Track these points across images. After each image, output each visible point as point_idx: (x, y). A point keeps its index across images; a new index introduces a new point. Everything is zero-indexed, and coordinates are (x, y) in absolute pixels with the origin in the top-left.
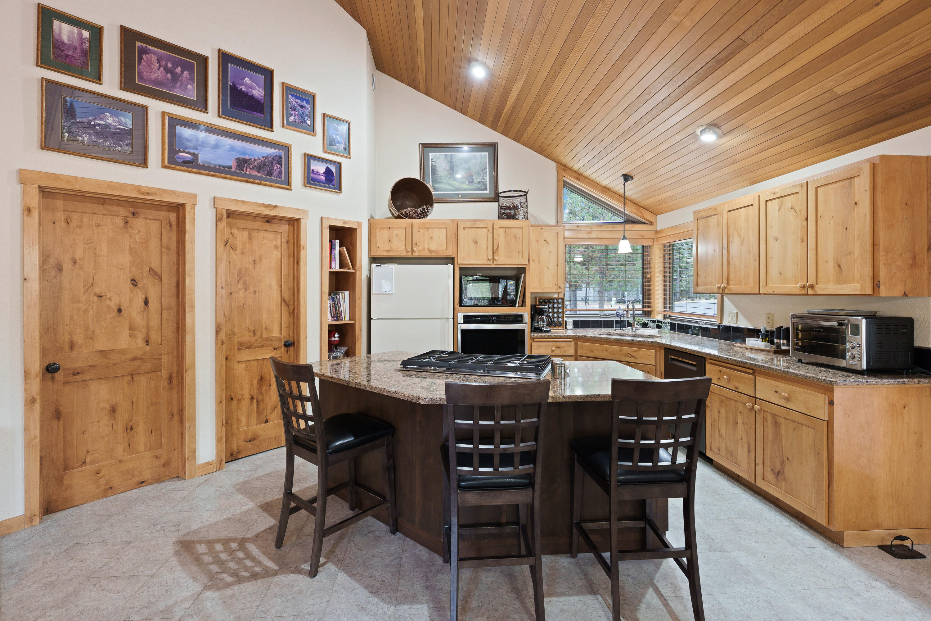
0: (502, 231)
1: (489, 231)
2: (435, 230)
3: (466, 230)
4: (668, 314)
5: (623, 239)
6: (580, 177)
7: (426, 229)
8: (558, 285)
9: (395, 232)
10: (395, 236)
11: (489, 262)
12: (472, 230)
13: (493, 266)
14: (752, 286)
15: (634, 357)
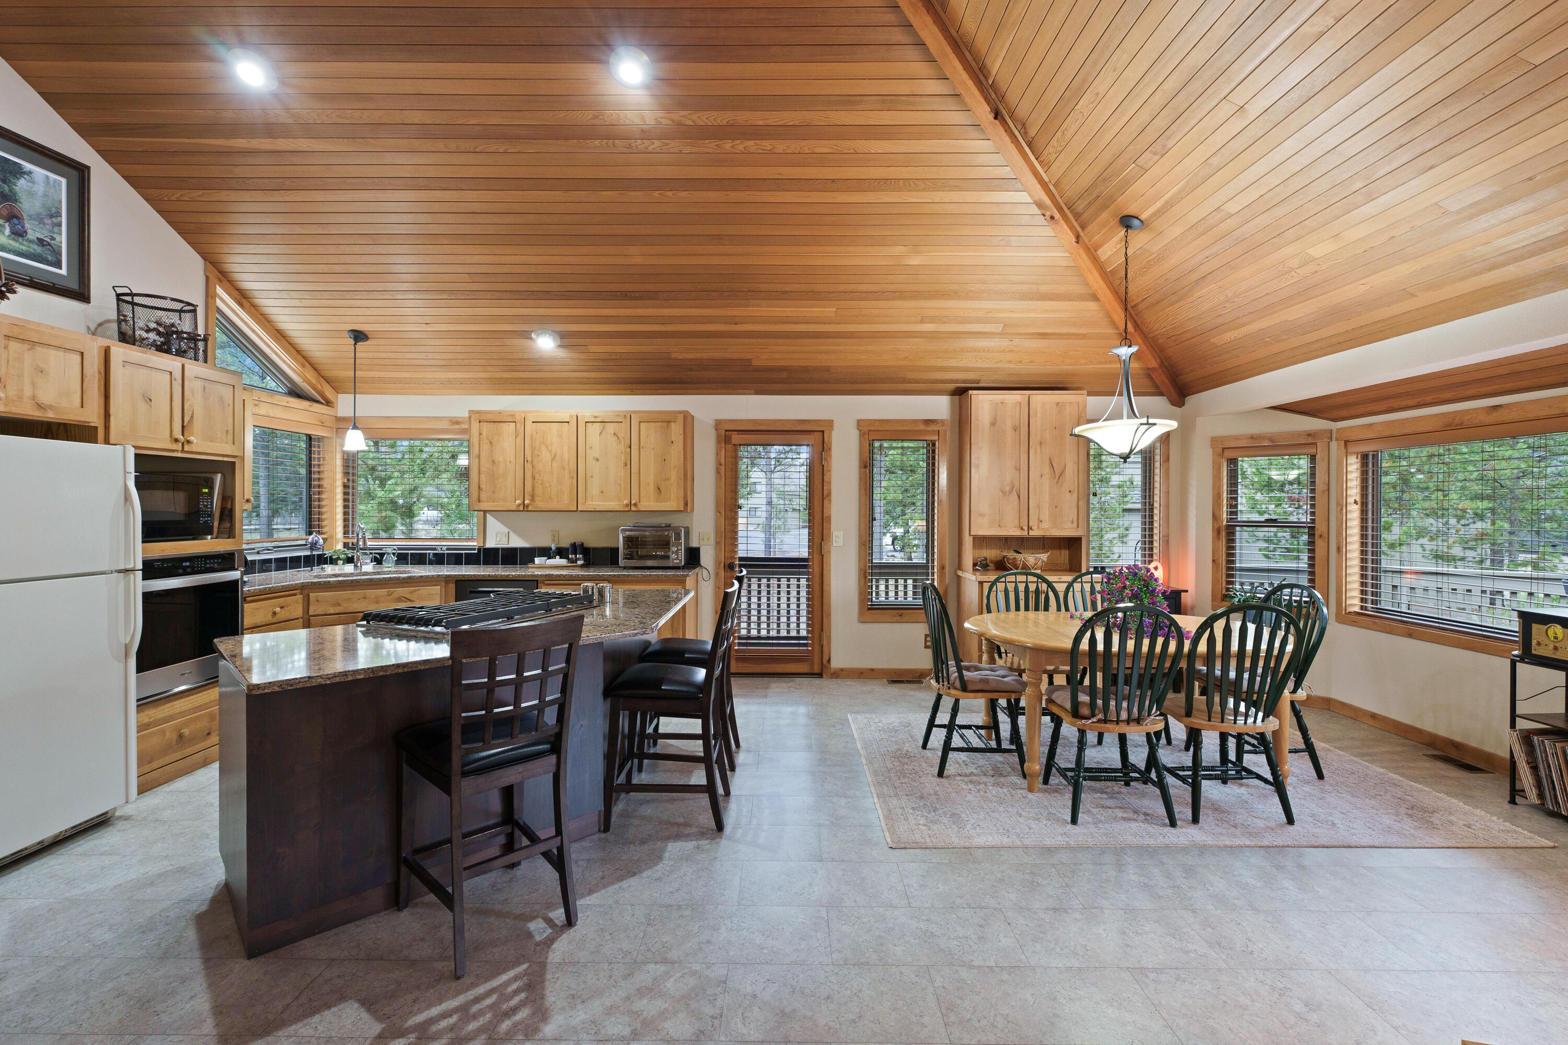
0: (199, 384)
1: (175, 380)
2: (53, 353)
3: (129, 368)
7: (26, 346)
11: (174, 447)
12: (141, 370)
13: (180, 455)
14: (566, 502)
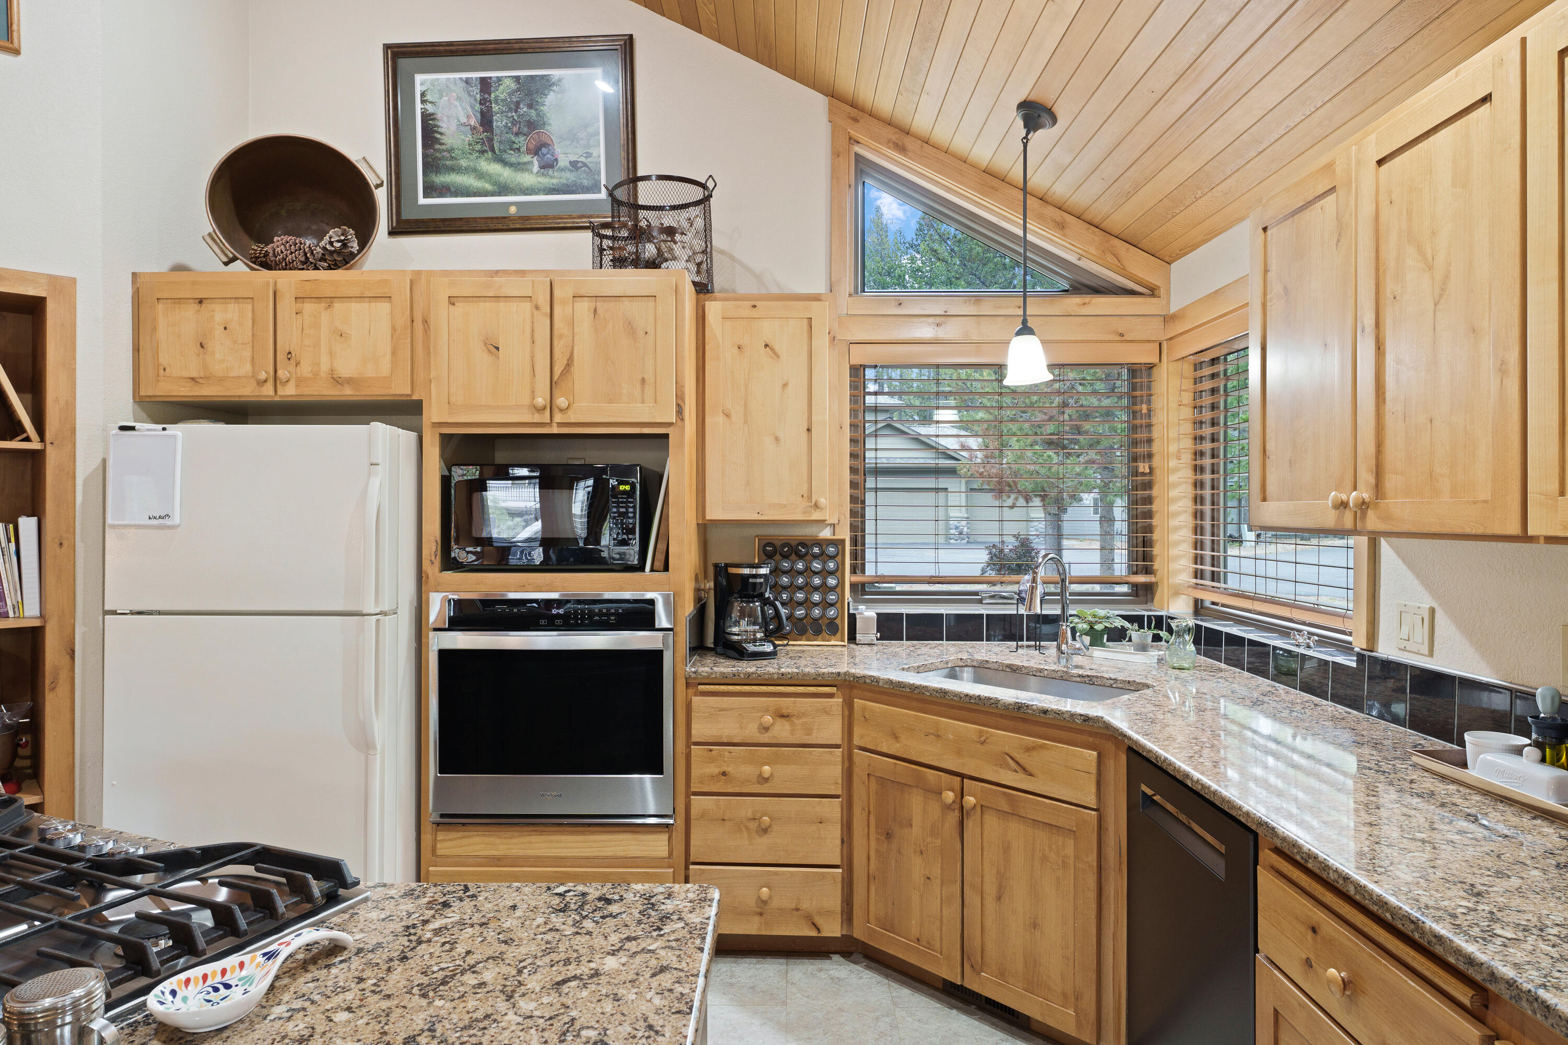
0: (583, 307)
1: (537, 308)
2: (354, 306)
3: (460, 307)
4: (1208, 598)
5: (1019, 333)
6: (909, 142)
7: (323, 305)
8: (810, 498)
9: (220, 314)
10: (219, 330)
11: (537, 418)
12: (482, 305)
13: (555, 430)
14: (1486, 500)
15: (1024, 770)
